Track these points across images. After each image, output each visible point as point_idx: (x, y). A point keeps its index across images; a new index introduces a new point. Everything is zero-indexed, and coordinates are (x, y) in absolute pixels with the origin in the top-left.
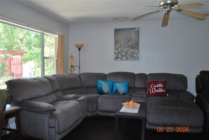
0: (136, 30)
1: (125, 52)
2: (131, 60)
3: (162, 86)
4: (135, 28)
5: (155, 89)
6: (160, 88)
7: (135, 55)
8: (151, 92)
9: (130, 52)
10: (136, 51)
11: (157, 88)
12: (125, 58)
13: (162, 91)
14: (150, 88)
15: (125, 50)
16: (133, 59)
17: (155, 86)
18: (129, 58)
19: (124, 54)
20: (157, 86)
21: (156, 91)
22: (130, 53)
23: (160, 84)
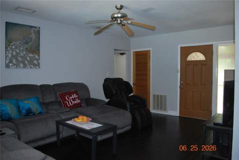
0: (36, 30)
1: (22, 57)
2: (31, 68)
3: (77, 96)
4: (36, 27)
5: (72, 101)
6: (76, 98)
7: (35, 62)
8: (69, 104)
9: (30, 57)
10: (37, 57)
11: (74, 100)
12: (22, 65)
13: (79, 101)
14: (66, 100)
15: (22, 54)
16: (33, 67)
17: (71, 98)
18: (28, 65)
19: (21, 60)
20: (73, 97)
21: (73, 102)
22: (29, 59)
23: (75, 95)
